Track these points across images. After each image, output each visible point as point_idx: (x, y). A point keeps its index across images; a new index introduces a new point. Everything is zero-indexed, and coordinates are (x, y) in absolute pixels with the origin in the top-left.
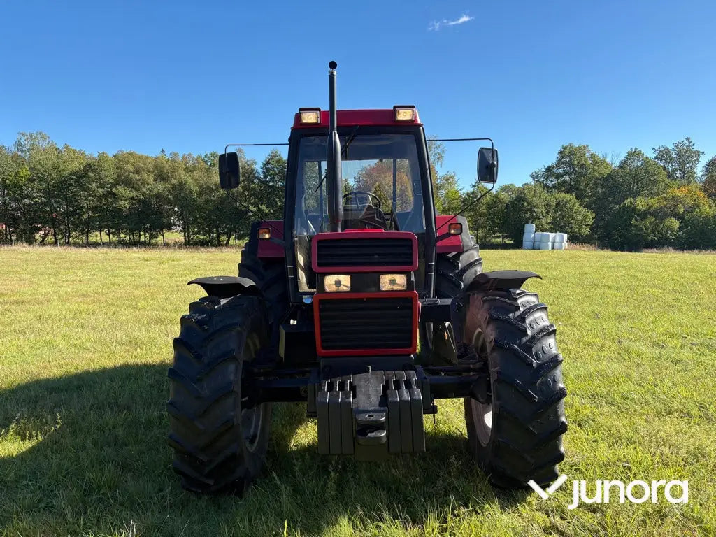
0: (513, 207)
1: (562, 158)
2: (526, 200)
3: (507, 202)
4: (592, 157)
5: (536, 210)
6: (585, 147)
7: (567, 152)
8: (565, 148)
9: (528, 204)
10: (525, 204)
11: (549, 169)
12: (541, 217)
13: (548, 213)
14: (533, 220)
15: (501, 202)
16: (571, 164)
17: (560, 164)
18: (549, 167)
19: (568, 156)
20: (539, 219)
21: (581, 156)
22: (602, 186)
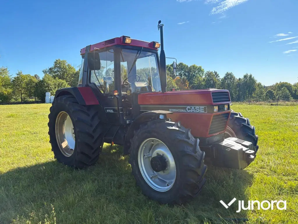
0: (39, 84)
1: (56, 64)
2: (45, 82)
3: (36, 82)
4: (68, 65)
5: (50, 86)
6: (65, 61)
7: (58, 62)
8: (57, 61)
9: (46, 84)
10: (45, 84)
11: (50, 69)
12: (53, 89)
13: (55, 88)
14: (49, 90)
15: (33, 82)
16: (60, 67)
17: (55, 67)
18: (51, 68)
19: (58, 64)
20: (52, 90)
21: (64, 65)
22: (74, 77)
